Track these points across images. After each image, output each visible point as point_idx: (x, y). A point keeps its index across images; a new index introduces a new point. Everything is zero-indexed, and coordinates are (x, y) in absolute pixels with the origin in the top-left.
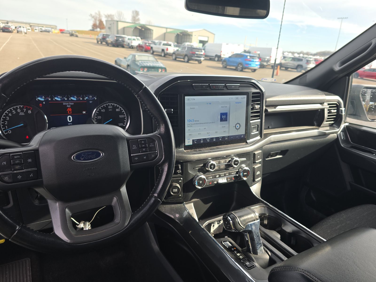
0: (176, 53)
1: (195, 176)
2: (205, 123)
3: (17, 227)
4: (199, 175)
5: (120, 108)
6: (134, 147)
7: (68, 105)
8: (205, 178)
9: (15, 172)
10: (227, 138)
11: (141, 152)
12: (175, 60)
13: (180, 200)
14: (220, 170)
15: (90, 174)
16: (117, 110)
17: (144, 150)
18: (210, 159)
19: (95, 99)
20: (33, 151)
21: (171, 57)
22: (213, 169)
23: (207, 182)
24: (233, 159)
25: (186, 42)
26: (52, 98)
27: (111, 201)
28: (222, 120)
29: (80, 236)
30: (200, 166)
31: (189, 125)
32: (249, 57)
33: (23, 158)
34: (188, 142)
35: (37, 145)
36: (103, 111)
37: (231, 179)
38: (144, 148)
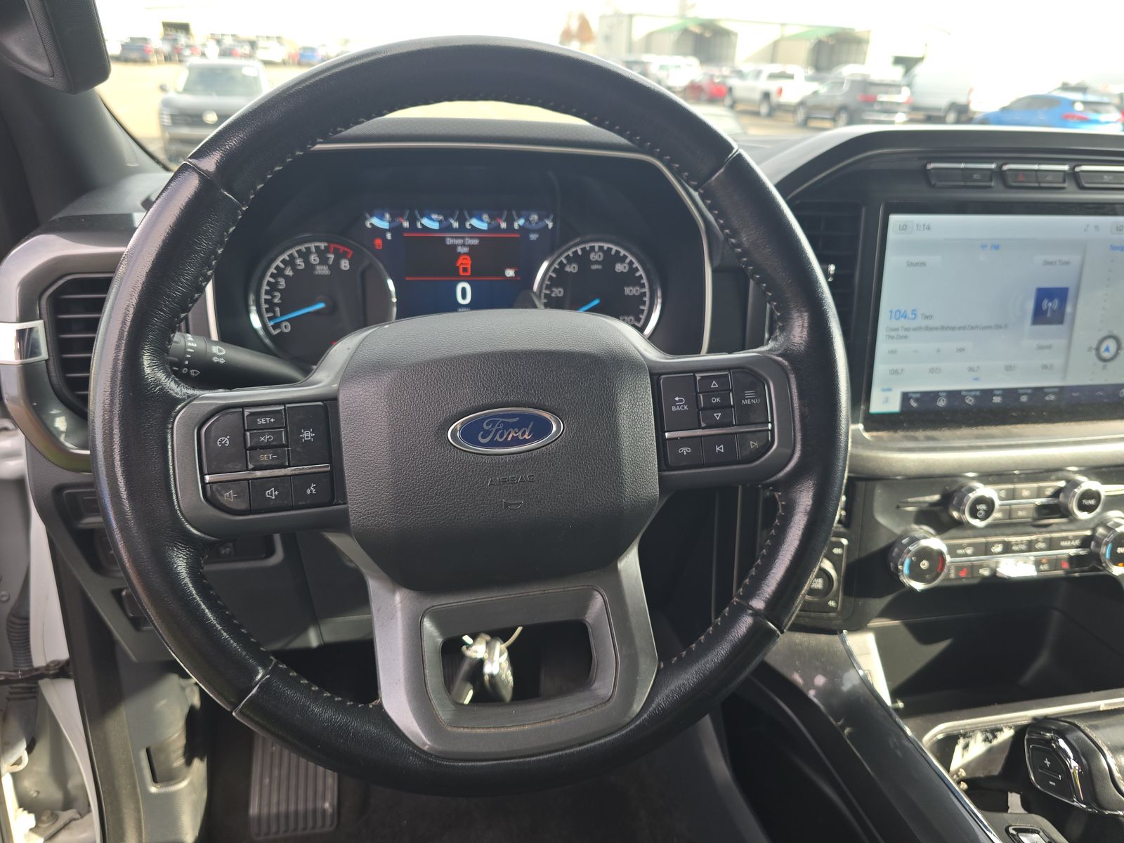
0: (810, 103)
1: (901, 537)
2: (963, 328)
3: (257, 673)
4: (917, 535)
5: (628, 262)
6: (680, 404)
7: (461, 246)
8: (944, 549)
9: (259, 474)
10: (1053, 393)
11: (703, 425)
12: (805, 124)
13: (830, 619)
14: (1010, 524)
15: (509, 502)
16: (620, 268)
17: (718, 416)
18: (973, 479)
19: (547, 225)
20: (320, 403)
21: (789, 117)
22: (983, 519)
23: (949, 567)
24: (1076, 484)
25: (847, 62)
26: (413, 221)
27: (585, 607)
28: (1040, 316)
29: (466, 730)
30: (925, 502)
31: (893, 334)
32: (1079, 107)
33: (286, 427)
34: (884, 401)
35: (333, 382)
36: (572, 268)
37: (1055, 563)
38: (716, 408)
